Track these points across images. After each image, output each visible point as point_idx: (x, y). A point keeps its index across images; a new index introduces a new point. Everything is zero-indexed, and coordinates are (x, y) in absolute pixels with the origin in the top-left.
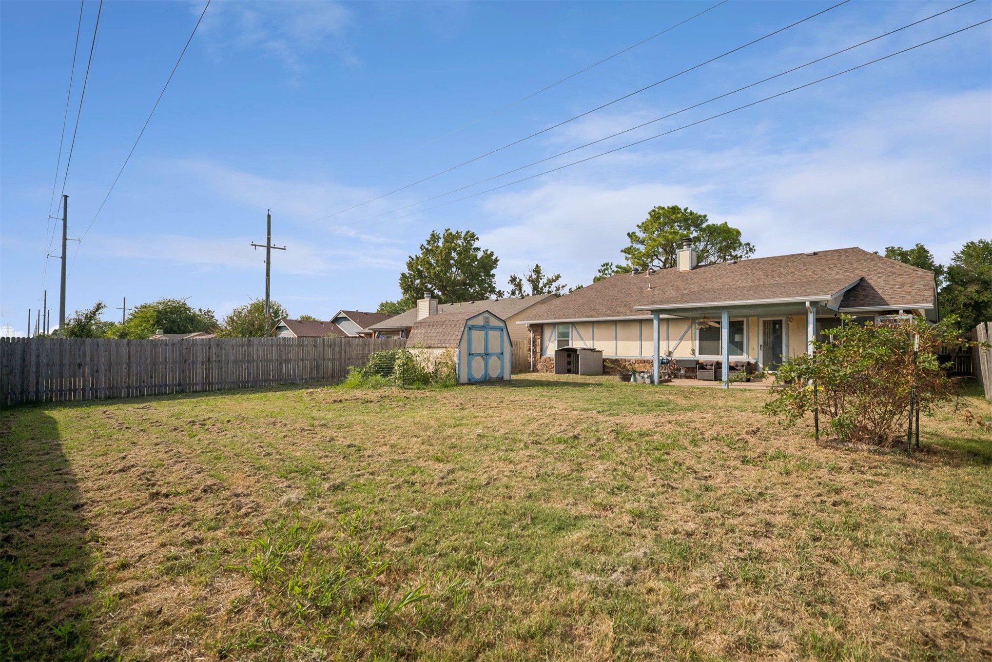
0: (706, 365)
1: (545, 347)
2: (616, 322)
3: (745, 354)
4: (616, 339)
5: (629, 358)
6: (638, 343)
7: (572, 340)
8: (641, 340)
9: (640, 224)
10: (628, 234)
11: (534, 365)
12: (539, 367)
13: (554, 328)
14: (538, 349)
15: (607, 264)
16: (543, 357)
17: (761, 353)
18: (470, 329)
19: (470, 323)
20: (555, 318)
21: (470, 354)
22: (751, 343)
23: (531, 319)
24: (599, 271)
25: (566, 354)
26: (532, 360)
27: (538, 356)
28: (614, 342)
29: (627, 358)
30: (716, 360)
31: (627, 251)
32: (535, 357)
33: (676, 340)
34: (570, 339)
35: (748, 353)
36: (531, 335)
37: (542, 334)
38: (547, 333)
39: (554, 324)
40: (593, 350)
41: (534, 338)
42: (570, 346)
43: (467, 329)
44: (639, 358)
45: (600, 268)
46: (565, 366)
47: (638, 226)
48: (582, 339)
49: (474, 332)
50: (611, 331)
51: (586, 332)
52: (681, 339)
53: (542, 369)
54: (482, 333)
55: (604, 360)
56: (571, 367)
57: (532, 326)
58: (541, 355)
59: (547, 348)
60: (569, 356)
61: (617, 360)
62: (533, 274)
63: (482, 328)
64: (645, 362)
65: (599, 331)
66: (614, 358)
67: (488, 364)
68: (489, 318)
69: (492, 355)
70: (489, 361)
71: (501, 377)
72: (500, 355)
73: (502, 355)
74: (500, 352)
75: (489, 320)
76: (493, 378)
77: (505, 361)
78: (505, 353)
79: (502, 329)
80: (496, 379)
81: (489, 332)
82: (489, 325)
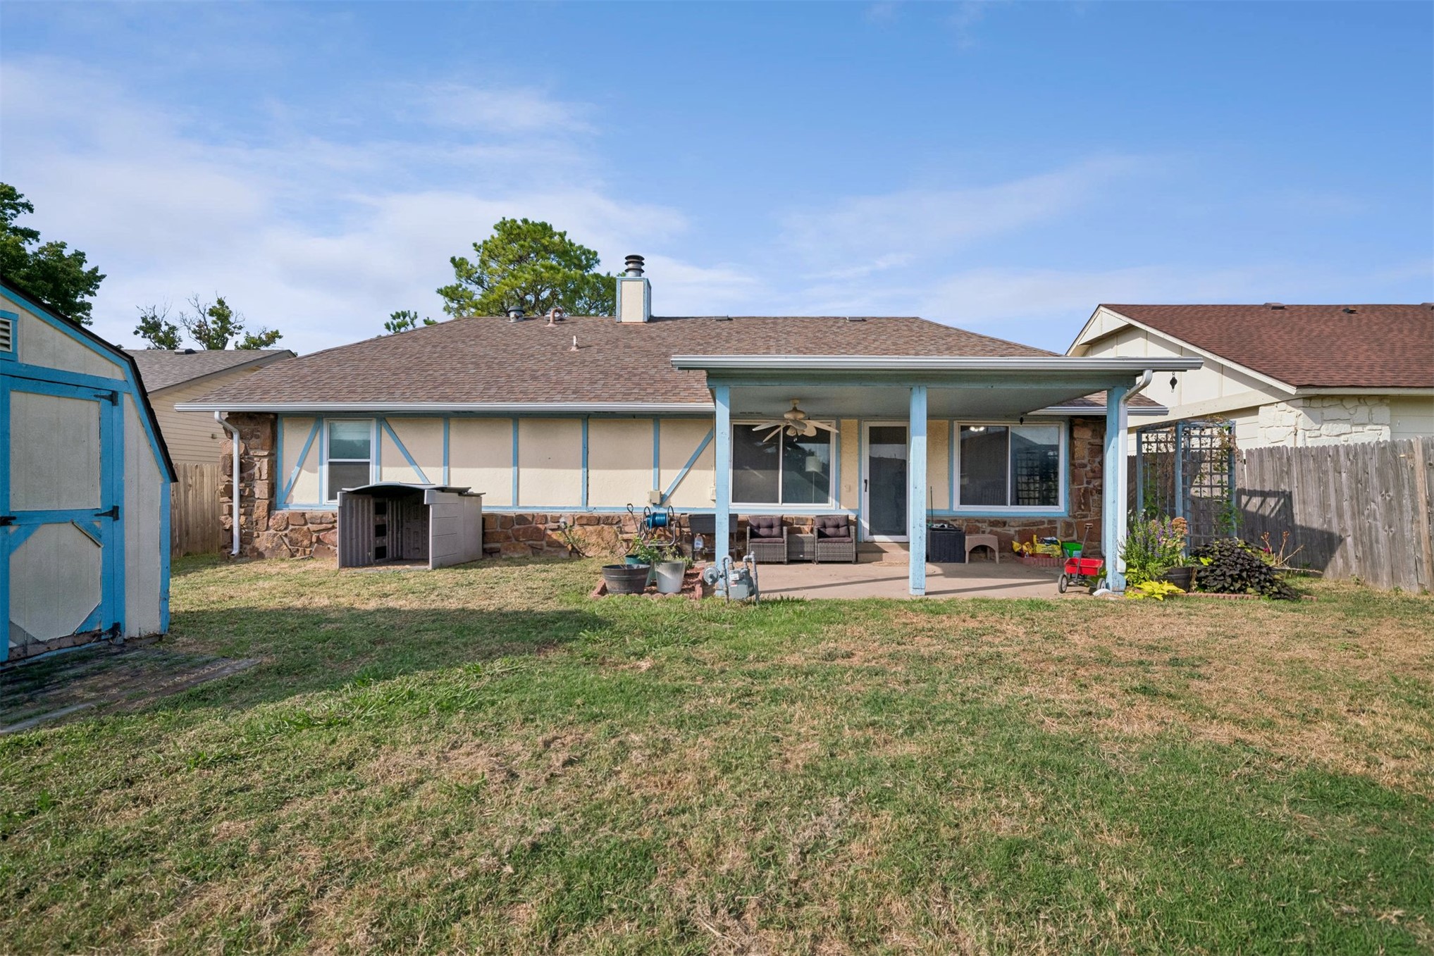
0: (759, 527)
1: (284, 484)
2: (516, 418)
3: (831, 499)
4: (516, 463)
5: (556, 513)
6: (579, 473)
7: (379, 462)
8: (586, 464)
9: (480, 243)
10: (453, 260)
11: (246, 539)
12: (263, 541)
13: (318, 428)
14: (261, 490)
15: (404, 315)
16: (279, 514)
17: (866, 496)
20: (324, 399)
22: (844, 475)
23: (235, 398)
24: (388, 327)
25: (370, 504)
26: (236, 522)
27: (260, 510)
28: (509, 472)
29: (549, 513)
30: (779, 514)
31: (450, 293)
32: (248, 514)
33: (678, 468)
34: (372, 460)
35: (838, 499)
36: (235, 447)
37: (274, 442)
38: (293, 441)
39: (318, 417)
40: (462, 492)
41: (244, 455)
42: (373, 482)
44: (583, 512)
45: (390, 320)
46: (369, 541)
47: (475, 245)
48: (412, 462)
50: (501, 439)
51: (427, 442)
52: (690, 466)
53: (275, 550)
55: (485, 519)
56: (387, 541)
57: (235, 417)
58: (271, 508)
59: (291, 487)
60: (380, 510)
61: (521, 519)
62: (210, 319)
64: (598, 521)
65: (463, 440)
66: (513, 512)
67: (6, 570)
68: (15, 319)
69: (40, 520)
70: (17, 558)
71: (105, 626)
72: (103, 522)
73: (116, 518)
74: (98, 505)
75: (15, 331)
76: (49, 642)
77: (130, 545)
78: (129, 510)
79: (114, 394)
80: (69, 643)
81: (18, 398)
82: (13, 358)
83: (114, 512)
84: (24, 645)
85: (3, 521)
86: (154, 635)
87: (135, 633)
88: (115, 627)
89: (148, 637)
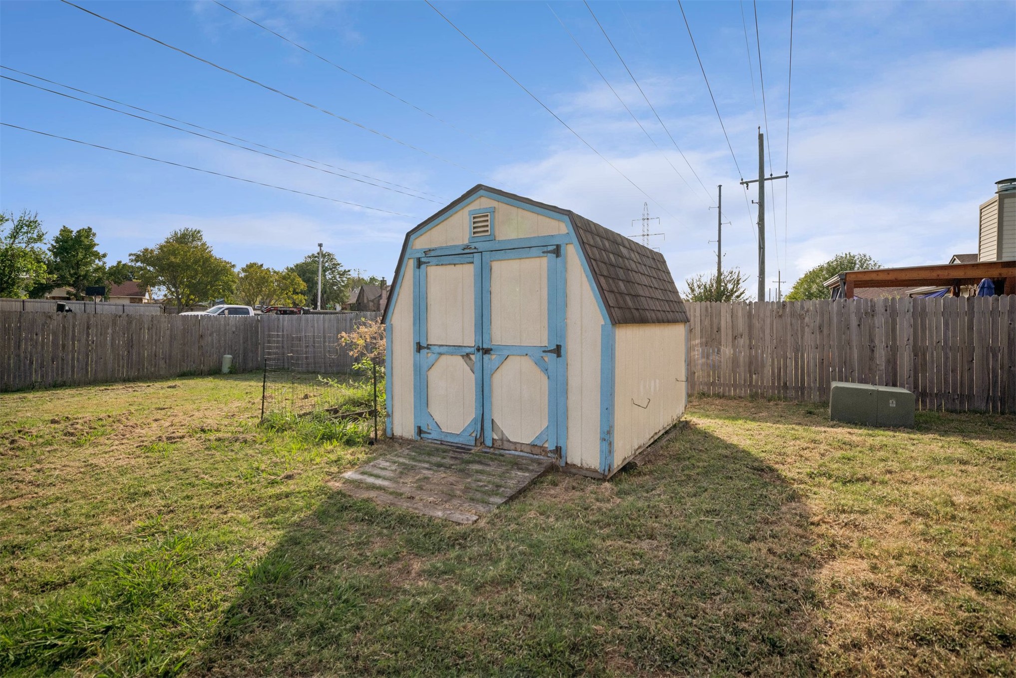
18: (419, 263)
19: (421, 243)
21: (419, 348)
43: (410, 264)
49: (436, 273)
54: (465, 273)
63: (465, 254)
67: (490, 386)
68: (493, 211)
69: (508, 352)
70: (497, 377)
71: (550, 446)
72: (550, 358)
73: (559, 355)
74: (545, 343)
75: (493, 219)
76: (515, 443)
77: (574, 382)
78: (572, 348)
79: (558, 247)
80: (528, 449)
81: (496, 266)
82: (492, 238)
83: (558, 351)
84: (502, 440)
85: (487, 351)
86: (596, 471)
87: (577, 462)
88: (558, 450)
89: (588, 469)
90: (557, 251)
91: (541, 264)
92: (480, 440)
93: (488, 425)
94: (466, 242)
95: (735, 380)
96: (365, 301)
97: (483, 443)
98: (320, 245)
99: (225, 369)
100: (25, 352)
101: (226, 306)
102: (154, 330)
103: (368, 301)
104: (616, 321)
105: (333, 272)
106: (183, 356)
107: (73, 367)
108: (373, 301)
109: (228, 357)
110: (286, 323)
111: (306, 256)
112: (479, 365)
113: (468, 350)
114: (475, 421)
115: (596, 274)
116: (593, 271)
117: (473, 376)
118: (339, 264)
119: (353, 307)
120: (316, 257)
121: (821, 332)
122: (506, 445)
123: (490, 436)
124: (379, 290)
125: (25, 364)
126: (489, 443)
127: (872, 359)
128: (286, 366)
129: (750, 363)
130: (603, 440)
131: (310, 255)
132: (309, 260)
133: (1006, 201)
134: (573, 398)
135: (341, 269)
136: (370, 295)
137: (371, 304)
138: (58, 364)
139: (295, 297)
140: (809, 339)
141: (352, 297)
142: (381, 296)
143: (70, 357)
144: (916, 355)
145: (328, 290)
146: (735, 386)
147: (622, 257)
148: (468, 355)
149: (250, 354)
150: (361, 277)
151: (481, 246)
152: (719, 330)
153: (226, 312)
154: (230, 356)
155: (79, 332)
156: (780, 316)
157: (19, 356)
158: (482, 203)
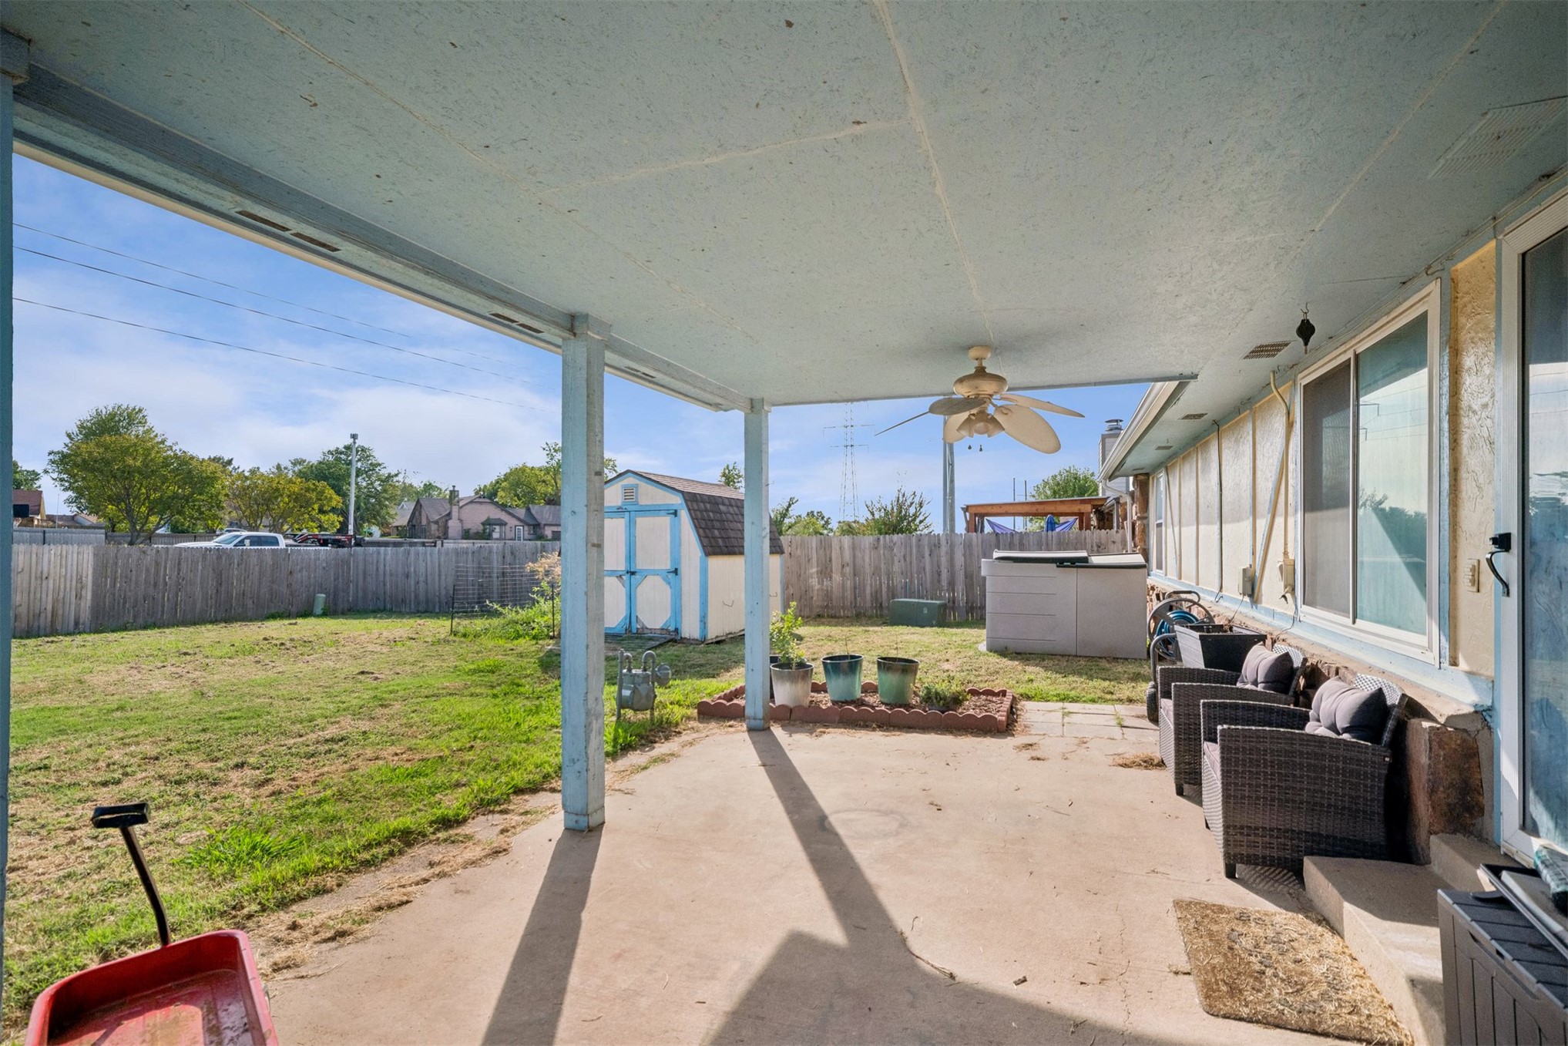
7: (1166, 523)
34: (1164, 519)
38: (1152, 502)
52: (1273, 508)
54: (622, 523)
63: (619, 512)
67: (635, 594)
68: (637, 486)
69: (646, 573)
70: (639, 589)
71: (672, 628)
72: (671, 576)
73: (677, 574)
74: (669, 567)
75: (637, 493)
76: (651, 629)
77: (685, 589)
78: (684, 570)
79: (676, 511)
80: (659, 632)
81: (639, 520)
82: (636, 504)
83: (676, 572)
84: (642, 628)
85: (633, 573)
86: (697, 640)
87: (687, 636)
88: (676, 630)
89: (693, 640)
90: (675, 513)
91: (667, 520)
92: (629, 630)
93: (634, 620)
94: (619, 504)
95: (844, 603)
96: (424, 522)
97: (630, 631)
98: (354, 437)
99: (318, 610)
100: (120, 590)
101: (245, 533)
102: (244, 565)
103: (429, 522)
104: (708, 554)
105: (369, 477)
106: (272, 595)
107: (163, 607)
108: (436, 522)
109: (321, 596)
110: (388, 557)
111: (326, 451)
112: (628, 582)
113: (621, 573)
114: (625, 617)
115: (697, 527)
116: (696, 527)
117: (624, 590)
118: (380, 465)
119: (400, 531)
120: (341, 453)
121: (905, 560)
122: (646, 631)
123: (635, 626)
124: (447, 506)
125: (119, 603)
126: (634, 631)
127: (939, 581)
128: (389, 606)
129: (855, 588)
130: (701, 621)
131: (333, 448)
132: (331, 458)
133: (1107, 440)
134: (685, 599)
135: (384, 472)
136: (431, 513)
137: (434, 527)
138: (149, 604)
139: (323, 517)
140: (896, 568)
141: (400, 516)
142: (449, 514)
143: (160, 595)
144: (966, 578)
145: (362, 504)
146: (844, 608)
147: (721, 513)
148: (620, 576)
149: (341, 594)
150: (408, 481)
151: (630, 508)
152: (830, 560)
153: (247, 542)
154: (324, 595)
155: (171, 570)
156: (876, 548)
157: (114, 594)
158: (630, 480)
